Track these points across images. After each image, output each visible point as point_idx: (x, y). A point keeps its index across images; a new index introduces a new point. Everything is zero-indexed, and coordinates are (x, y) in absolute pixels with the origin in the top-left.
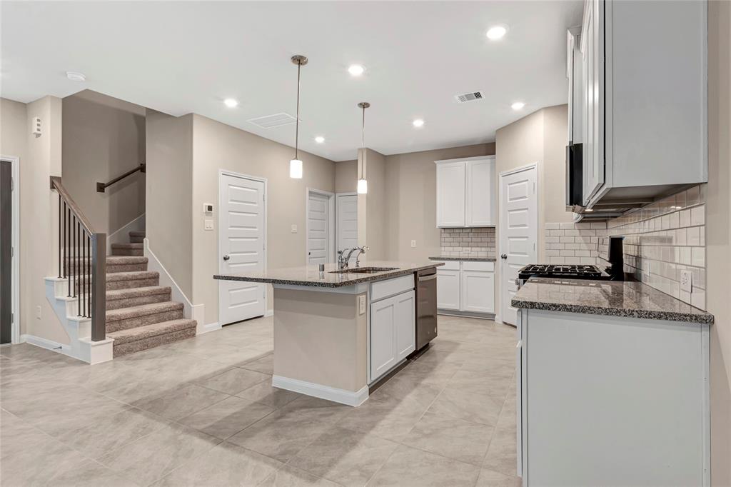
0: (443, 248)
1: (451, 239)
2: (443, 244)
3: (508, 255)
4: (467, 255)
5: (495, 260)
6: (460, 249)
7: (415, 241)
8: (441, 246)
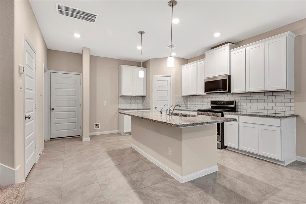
0: (120, 105)
1: (123, 101)
2: (120, 103)
3: (157, 107)
4: (130, 108)
5: (150, 109)
6: (127, 105)
7: (105, 102)
8: (119, 104)
